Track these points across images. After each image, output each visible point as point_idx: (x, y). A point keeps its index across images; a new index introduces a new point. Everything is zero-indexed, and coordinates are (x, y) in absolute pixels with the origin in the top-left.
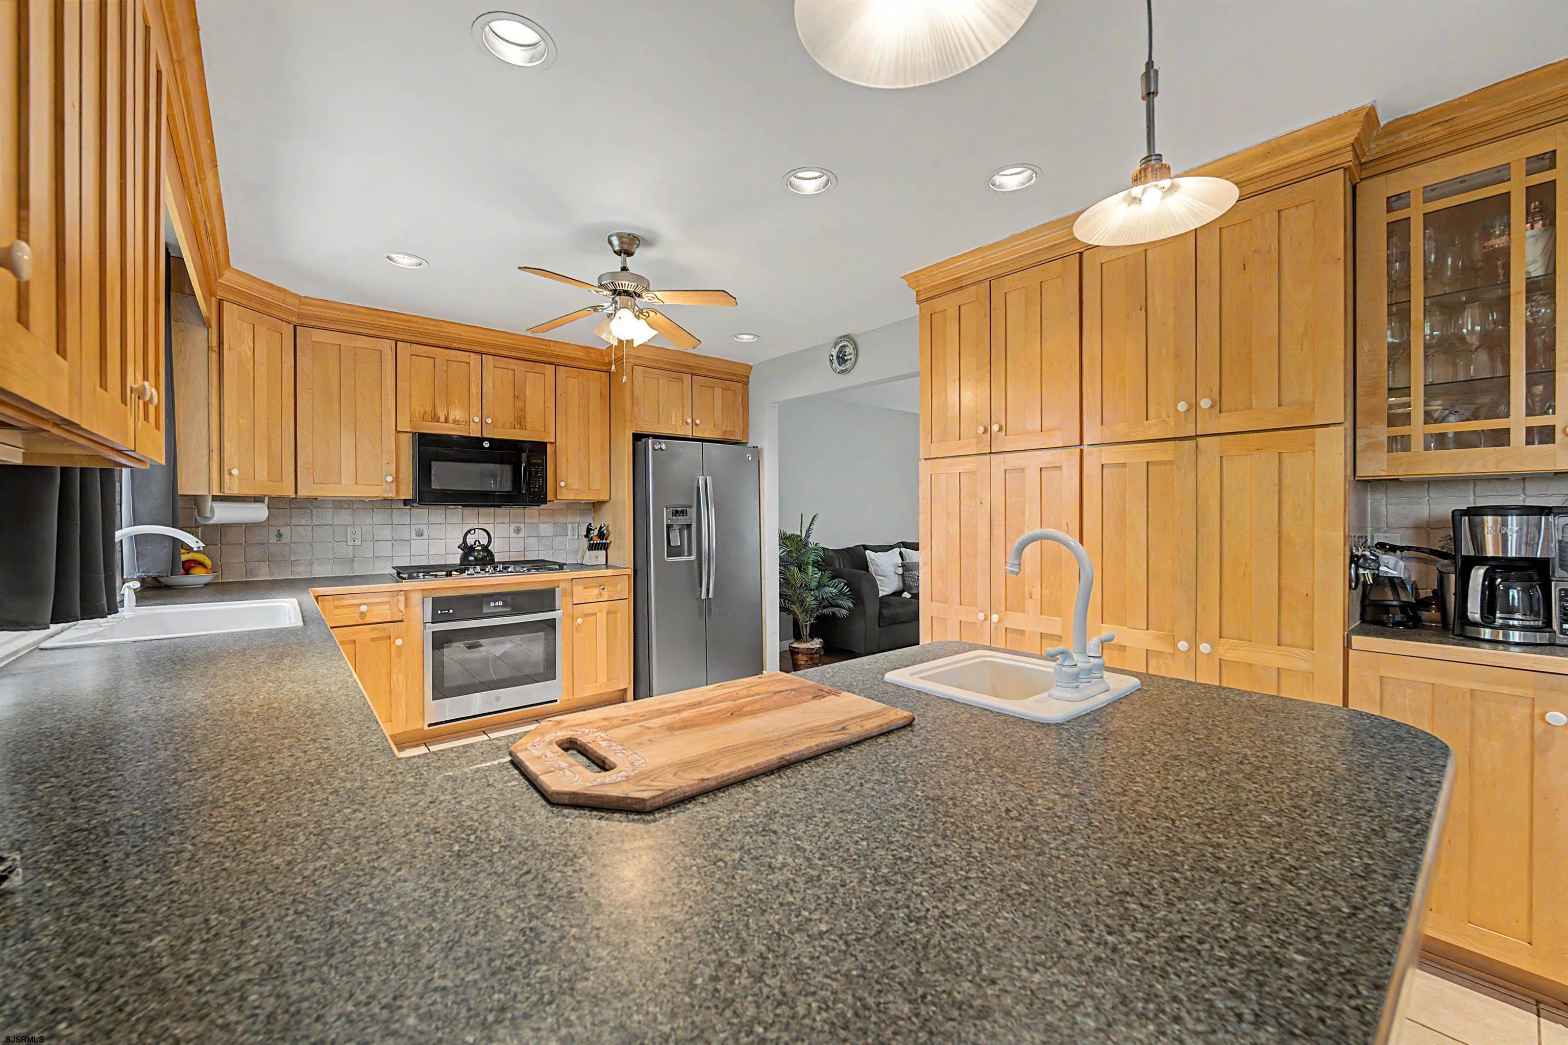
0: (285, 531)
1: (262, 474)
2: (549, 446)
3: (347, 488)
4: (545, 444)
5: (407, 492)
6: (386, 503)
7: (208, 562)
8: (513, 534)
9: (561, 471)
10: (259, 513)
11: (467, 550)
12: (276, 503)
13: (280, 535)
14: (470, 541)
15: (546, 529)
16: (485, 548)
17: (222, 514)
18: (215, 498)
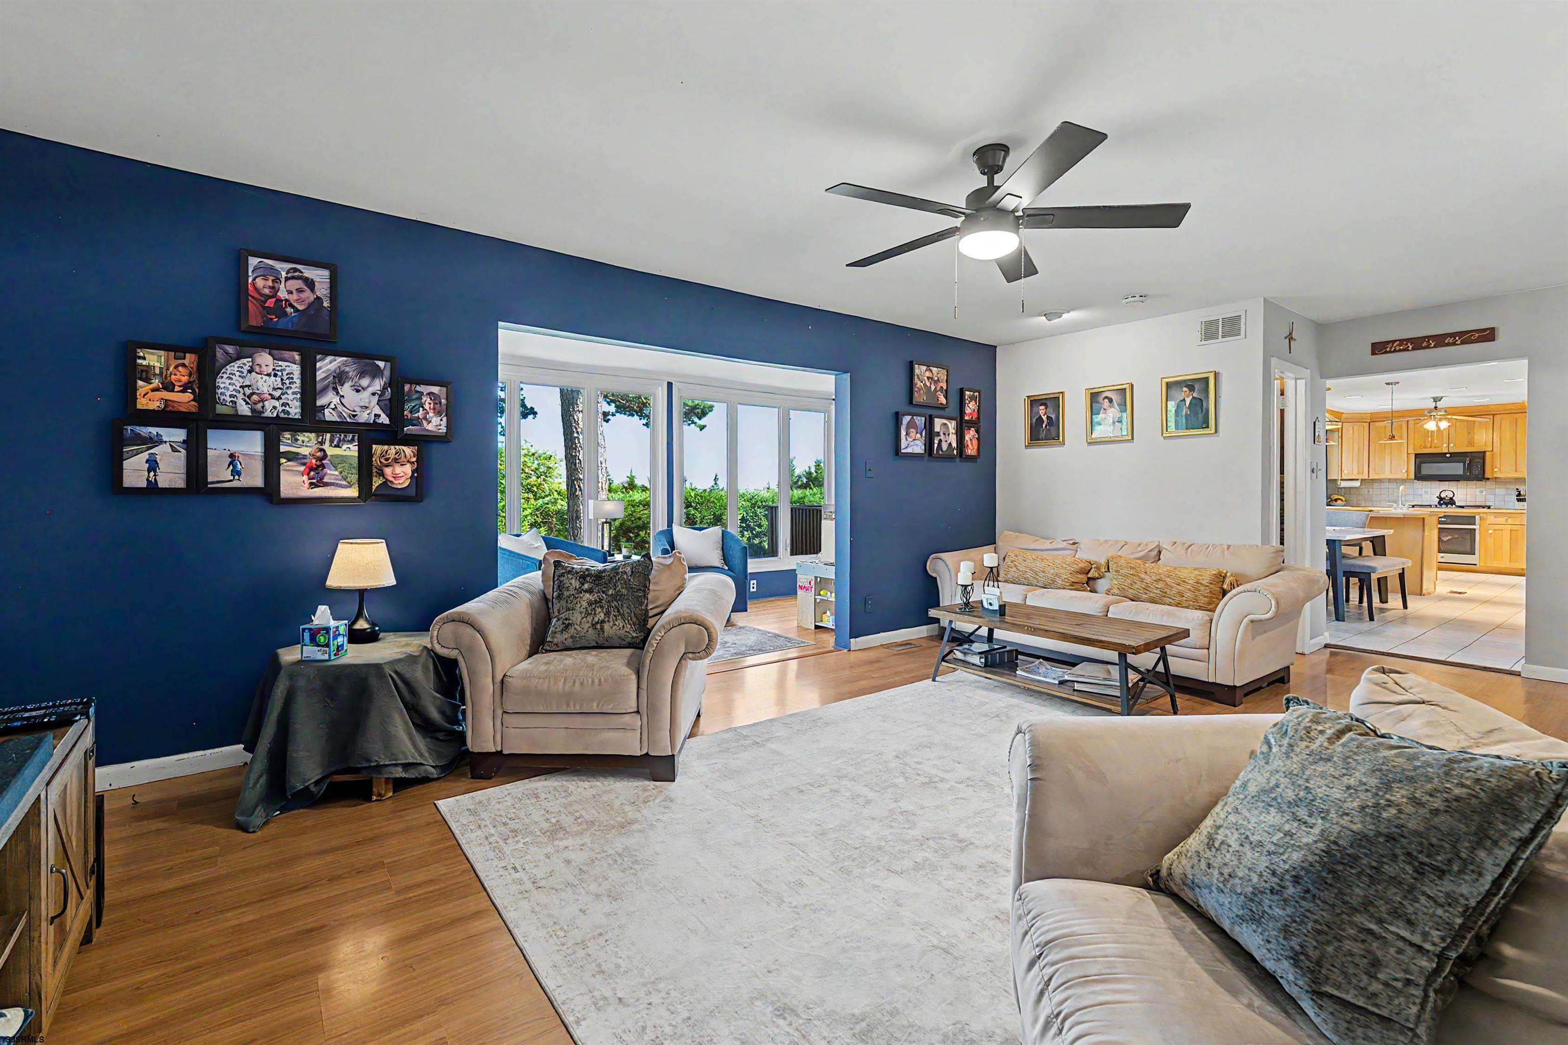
0: (1371, 490)
1: (1356, 472)
2: (1488, 454)
3: (1387, 475)
4: (1485, 452)
5: (1412, 476)
6: (1404, 481)
7: (1344, 499)
8: (1478, 493)
9: (1497, 463)
10: (1357, 484)
11: (1441, 499)
12: (1363, 481)
13: (1369, 491)
14: (1443, 495)
15: (1500, 491)
16: (1451, 499)
17: (1344, 484)
18: (1341, 480)
